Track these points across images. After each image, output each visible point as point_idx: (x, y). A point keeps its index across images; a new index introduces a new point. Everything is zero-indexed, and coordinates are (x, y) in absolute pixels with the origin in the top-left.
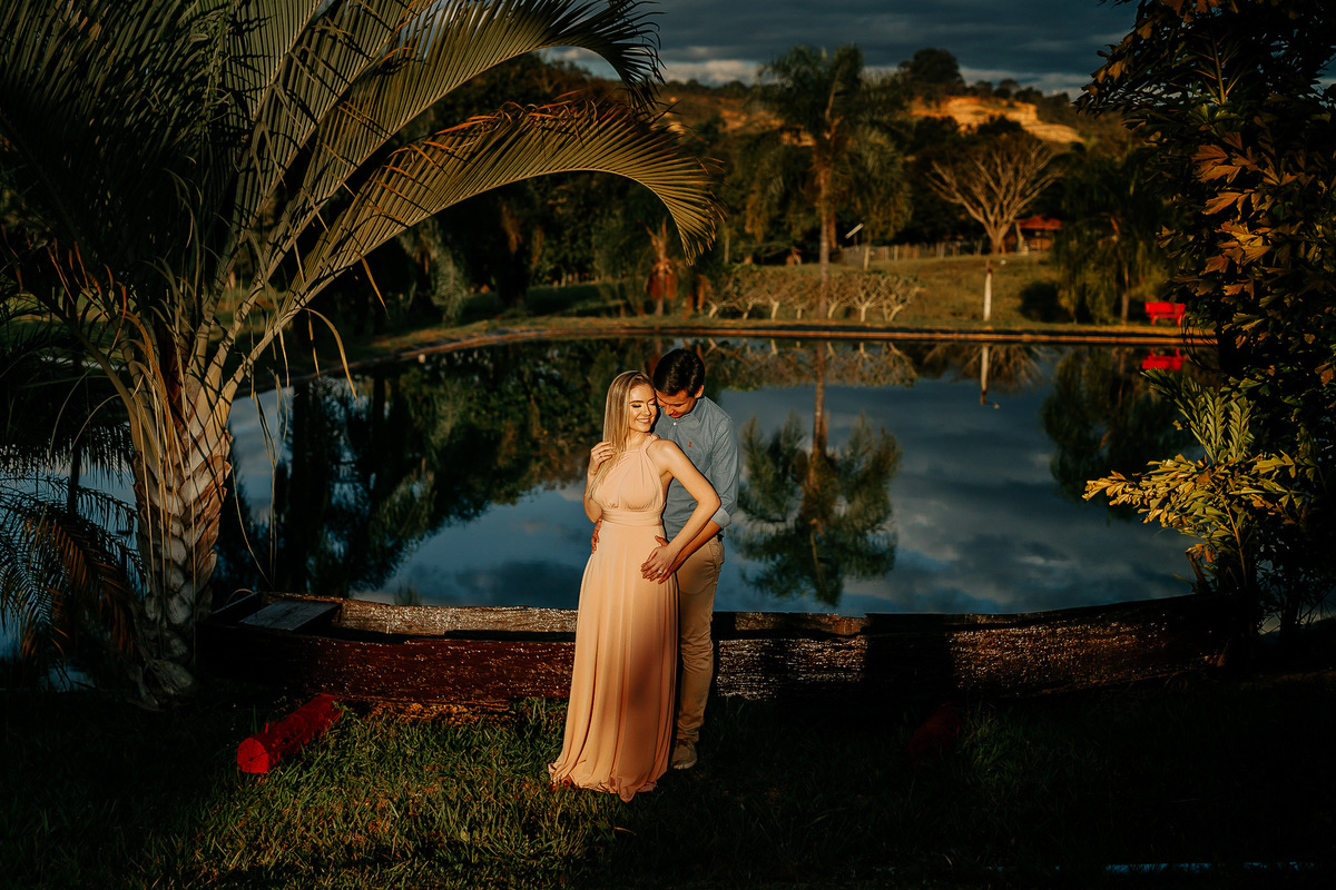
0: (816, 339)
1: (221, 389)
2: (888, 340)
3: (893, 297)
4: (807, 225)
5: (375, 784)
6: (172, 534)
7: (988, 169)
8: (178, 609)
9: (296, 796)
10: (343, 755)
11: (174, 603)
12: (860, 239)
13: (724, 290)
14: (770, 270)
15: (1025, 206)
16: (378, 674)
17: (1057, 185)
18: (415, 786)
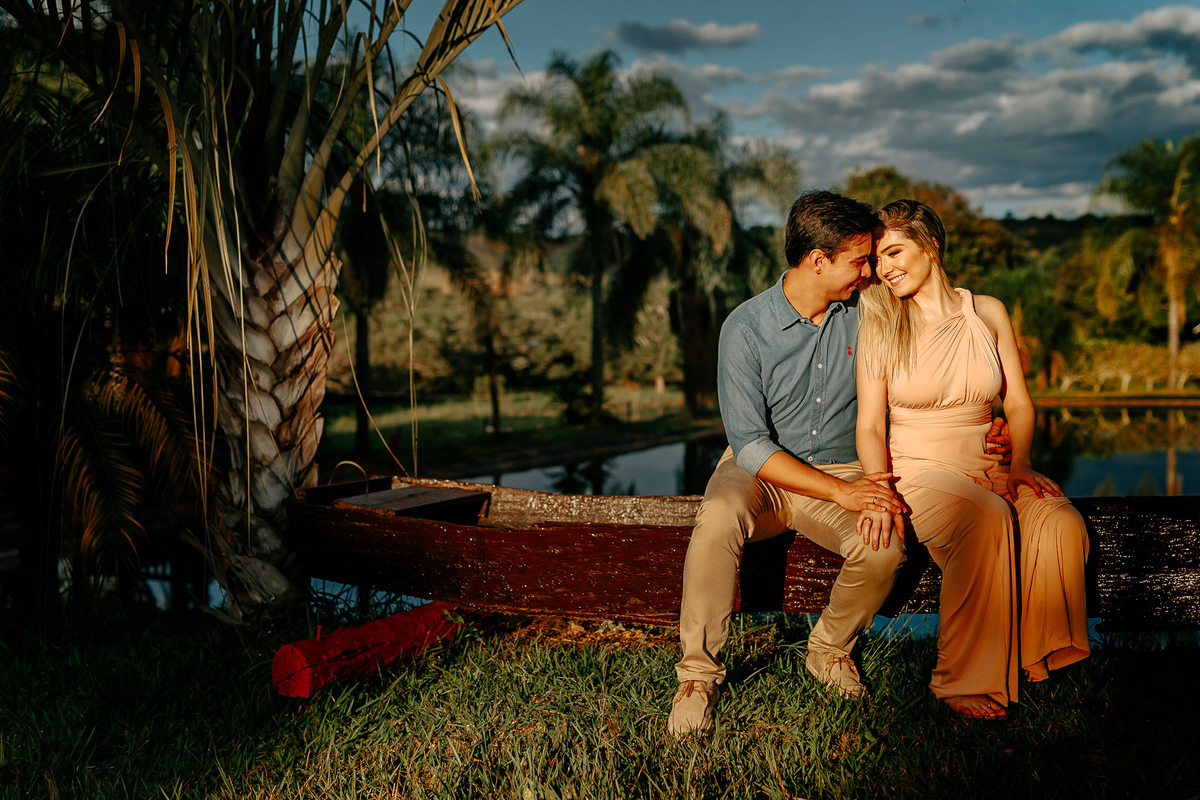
1: (323, 198)
6: (259, 388)
8: (269, 488)
11: (264, 479)
13: (1077, 364)
18: (511, 721)
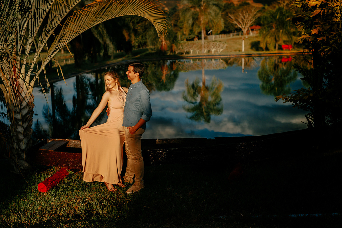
0: (202, 59)
1: (30, 83)
2: (219, 58)
3: (220, 47)
4: (199, 31)
5: (77, 194)
6: (19, 125)
7: (242, 15)
8: (23, 145)
9: (55, 199)
10: (69, 185)
11: (21, 144)
12: (212, 33)
13: (179, 48)
14: (190, 42)
15: (252, 23)
16: (78, 161)
17: (259, 18)
18: (88, 195)
